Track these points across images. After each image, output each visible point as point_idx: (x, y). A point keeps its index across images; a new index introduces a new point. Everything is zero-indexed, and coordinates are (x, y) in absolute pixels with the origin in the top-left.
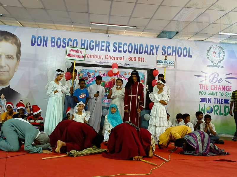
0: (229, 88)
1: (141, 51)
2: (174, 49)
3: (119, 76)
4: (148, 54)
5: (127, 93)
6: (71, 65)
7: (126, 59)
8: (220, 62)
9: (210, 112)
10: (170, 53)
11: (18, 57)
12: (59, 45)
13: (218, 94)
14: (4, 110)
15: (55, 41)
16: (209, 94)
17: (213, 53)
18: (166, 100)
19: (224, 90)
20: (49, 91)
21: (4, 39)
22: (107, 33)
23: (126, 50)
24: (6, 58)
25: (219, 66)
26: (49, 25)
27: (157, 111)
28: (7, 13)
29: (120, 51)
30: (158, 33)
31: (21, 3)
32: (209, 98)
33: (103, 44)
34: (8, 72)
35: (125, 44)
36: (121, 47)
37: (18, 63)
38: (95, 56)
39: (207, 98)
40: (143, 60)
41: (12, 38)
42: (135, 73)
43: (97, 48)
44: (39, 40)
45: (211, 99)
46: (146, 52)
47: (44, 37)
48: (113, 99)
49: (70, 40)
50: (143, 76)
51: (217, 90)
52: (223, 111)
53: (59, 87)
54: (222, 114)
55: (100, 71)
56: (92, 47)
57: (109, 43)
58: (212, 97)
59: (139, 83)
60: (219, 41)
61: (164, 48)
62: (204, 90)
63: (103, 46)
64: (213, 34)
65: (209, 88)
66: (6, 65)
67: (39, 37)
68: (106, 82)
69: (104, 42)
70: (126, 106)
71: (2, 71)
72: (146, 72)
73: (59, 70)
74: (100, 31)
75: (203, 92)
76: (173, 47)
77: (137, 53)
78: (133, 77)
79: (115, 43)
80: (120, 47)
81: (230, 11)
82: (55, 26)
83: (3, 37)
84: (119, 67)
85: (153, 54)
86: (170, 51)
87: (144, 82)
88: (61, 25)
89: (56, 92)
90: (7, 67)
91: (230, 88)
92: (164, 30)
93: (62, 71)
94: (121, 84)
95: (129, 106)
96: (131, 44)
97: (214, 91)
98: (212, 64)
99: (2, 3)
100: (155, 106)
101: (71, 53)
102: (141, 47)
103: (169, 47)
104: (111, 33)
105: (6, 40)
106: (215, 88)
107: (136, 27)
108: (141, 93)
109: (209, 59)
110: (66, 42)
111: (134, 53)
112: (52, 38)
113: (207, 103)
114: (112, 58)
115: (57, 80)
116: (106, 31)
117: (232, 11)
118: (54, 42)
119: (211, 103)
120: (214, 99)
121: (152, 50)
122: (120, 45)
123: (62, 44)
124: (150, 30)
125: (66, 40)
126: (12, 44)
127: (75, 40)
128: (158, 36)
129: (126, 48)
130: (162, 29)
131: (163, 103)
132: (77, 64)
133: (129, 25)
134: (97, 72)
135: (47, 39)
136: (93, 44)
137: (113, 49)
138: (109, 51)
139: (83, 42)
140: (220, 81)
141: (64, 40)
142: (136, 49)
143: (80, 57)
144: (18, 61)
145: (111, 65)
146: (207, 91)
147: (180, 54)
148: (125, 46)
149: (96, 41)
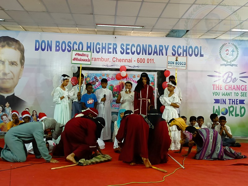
0: (244, 87)
1: (150, 52)
2: (185, 49)
3: (127, 79)
4: (157, 55)
5: (137, 96)
6: (77, 69)
7: (135, 61)
8: (234, 60)
9: (225, 113)
10: (181, 53)
11: (22, 63)
12: (64, 48)
13: (233, 94)
14: (9, 119)
15: (59, 44)
16: (223, 95)
17: (226, 51)
18: (177, 103)
19: (239, 90)
20: (56, 98)
21: (7, 45)
22: (114, 34)
23: (134, 51)
24: (10, 64)
25: (233, 64)
26: (53, 29)
27: (169, 114)
28: (9, 18)
29: (128, 53)
30: (168, 33)
31: (23, 7)
32: (223, 99)
33: (110, 46)
34: (12, 79)
35: (133, 45)
36: (129, 49)
37: (22, 69)
38: (102, 59)
39: (221, 99)
40: (152, 61)
41: (14, 43)
42: (144, 75)
43: (104, 50)
44: (43, 44)
45: (225, 99)
46: (155, 52)
47: (48, 41)
48: (122, 103)
49: (75, 43)
50: (153, 78)
51: (231, 90)
52: (238, 112)
53: (66, 93)
54: (238, 115)
55: (107, 75)
56: (98, 50)
57: (116, 44)
58: (227, 98)
59: (149, 86)
60: (232, 38)
61: (174, 48)
62: (217, 91)
63: (109, 48)
64: (225, 31)
65: (223, 88)
66: (10, 72)
67: (43, 41)
68: (115, 86)
69: (111, 44)
70: (136, 110)
71: (6, 78)
72: (156, 73)
73: (64, 76)
74: (107, 32)
75: (217, 93)
76: (183, 46)
77: (146, 54)
78: (143, 79)
79: (122, 44)
80: (127, 49)
81: (242, 6)
82: (60, 30)
83: (6, 43)
84: (128, 70)
85: (163, 55)
86: (180, 51)
87: (154, 85)
88: (66, 28)
89: (62, 98)
90: (11, 74)
91: (246, 88)
92: (173, 29)
93: (68, 76)
94: (130, 87)
95: (139, 110)
96: (139, 45)
97: (229, 91)
98: (225, 63)
99: (4, 7)
100: (166, 109)
101: (77, 57)
102: (150, 48)
103: (179, 47)
104: (118, 35)
105: (9, 45)
106: (229, 88)
107: (143, 26)
108: (151, 97)
109: (222, 57)
110: (72, 46)
111: (143, 54)
112: (57, 42)
113: (221, 104)
114: (120, 60)
115: (63, 86)
116: (112, 32)
117: (244, 6)
118: (58, 46)
119: (225, 104)
120: (229, 99)
121: (161, 51)
122: (128, 47)
123: (67, 47)
124: (158, 30)
125: (71, 44)
126: (15, 50)
127: (81, 43)
128: (168, 36)
129: (134, 49)
130: (171, 28)
131: (175, 106)
132: (84, 69)
133: (136, 25)
134: (104, 75)
135: (51, 43)
136: (99, 47)
137: (121, 51)
138: (116, 53)
139: (89, 45)
140: (235, 80)
141: (69, 44)
142: (145, 50)
143: (86, 60)
144: (22, 67)
145: (119, 67)
146: (221, 91)
147: (191, 53)
148: (133, 47)
149: (102, 44)
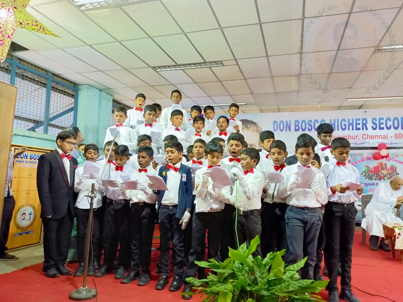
3: (388, 159)
7: (391, 137)
12: (304, 128)
15: (299, 124)
21: (245, 128)
22: (360, 108)
23: (390, 126)
29: (383, 129)
33: (358, 122)
36: (383, 123)
38: (349, 137)
41: (253, 126)
43: (351, 127)
44: (282, 124)
47: (287, 121)
49: (316, 121)
55: (361, 154)
56: (344, 127)
57: (365, 119)
63: (358, 124)
68: (371, 167)
69: (359, 120)
74: (352, 107)
79: (374, 119)
80: (381, 124)
83: (244, 126)
96: (396, 118)
105: (247, 128)
110: (312, 124)
112: (296, 121)
114: (372, 137)
118: (298, 126)
122: (381, 121)
123: (308, 126)
126: (254, 132)
129: (390, 123)
134: (357, 155)
135: (290, 123)
136: (345, 123)
137: (373, 127)
138: (367, 129)
139: (333, 122)
141: (310, 123)
145: (377, 146)
148: (388, 121)
149: (349, 120)
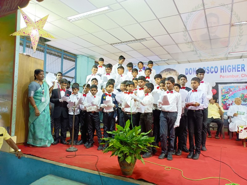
6: (215, 84)
22: (241, 58)
28: (171, 58)
38: (233, 76)
41: (173, 72)
43: (234, 70)
55: (239, 87)
56: (229, 70)
67: (191, 69)
69: (239, 65)
74: (235, 58)
82: (201, 60)
104: (245, 58)
123: (207, 71)
125: (209, 68)
126: (174, 75)
127: (216, 67)
134: (236, 87)
136: (230, 68)
138: (244, 71)
139: (222, 68)
149: (233, 66)
